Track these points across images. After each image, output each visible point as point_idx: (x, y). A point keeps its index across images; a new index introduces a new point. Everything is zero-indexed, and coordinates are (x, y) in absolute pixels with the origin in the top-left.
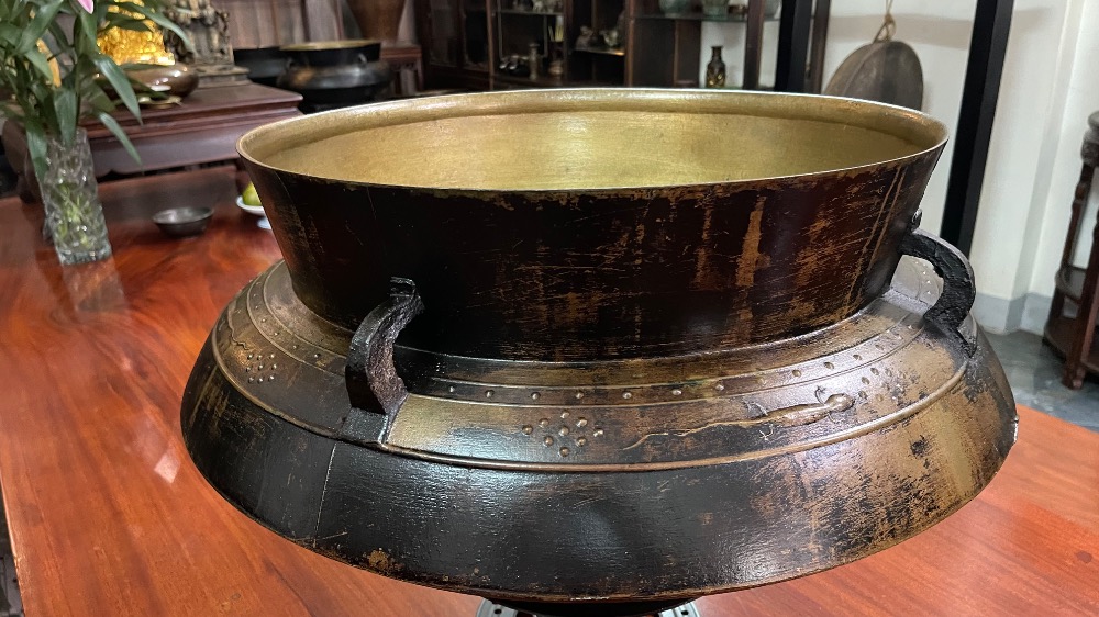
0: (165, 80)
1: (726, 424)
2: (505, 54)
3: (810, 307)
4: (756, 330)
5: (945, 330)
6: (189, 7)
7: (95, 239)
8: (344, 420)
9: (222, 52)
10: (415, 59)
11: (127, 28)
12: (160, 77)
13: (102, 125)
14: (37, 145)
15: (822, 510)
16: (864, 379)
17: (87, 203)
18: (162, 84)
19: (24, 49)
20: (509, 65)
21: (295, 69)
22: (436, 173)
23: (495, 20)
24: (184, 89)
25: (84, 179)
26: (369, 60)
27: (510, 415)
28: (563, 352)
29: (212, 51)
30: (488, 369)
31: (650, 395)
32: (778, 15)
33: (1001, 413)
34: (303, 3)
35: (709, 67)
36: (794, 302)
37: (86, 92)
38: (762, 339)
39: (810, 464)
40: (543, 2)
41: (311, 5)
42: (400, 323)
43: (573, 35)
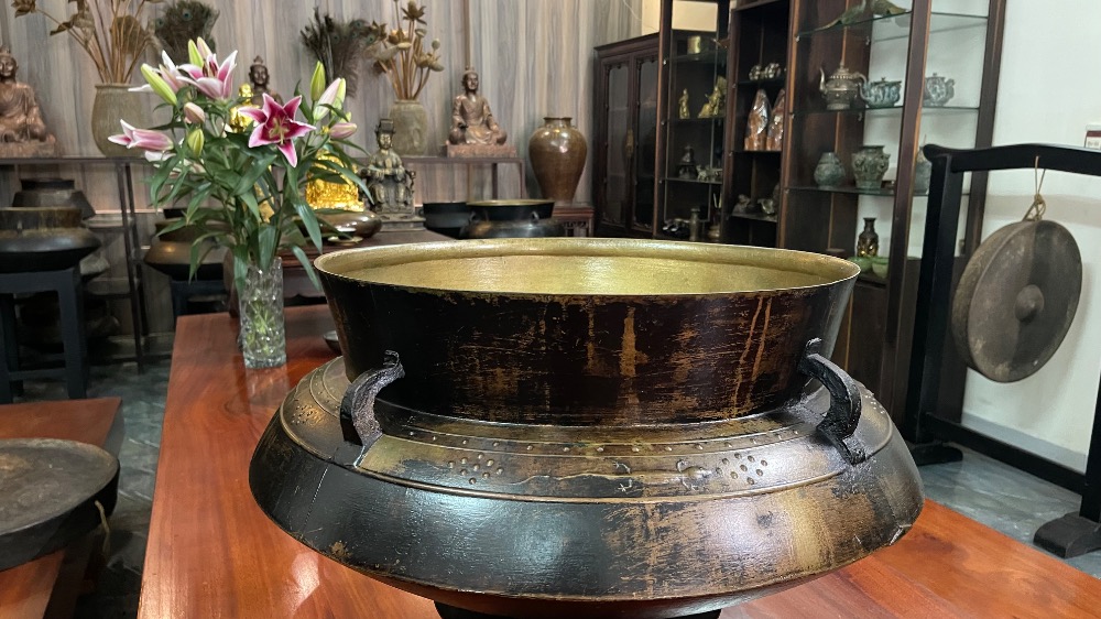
0: (355, 223)
1: (594, 475)
2: (667, 218)
3: (693, 401)
4: (644, 413)
5: (833, 439)
6: (385, 166)
7: (274, 348)
8: (338, 448)
9: (406, 203)
10: (588, 218)
11: (331, 181)
12: (350, 221)
13: (293, 257)
14: (240, 268)
15: (661, 551)
16: (724, 460)
17: (273, 318)
18: (352, 226)
19: (240, 191)
20: (670, 228)
21: (477, 222)
23: (662, 187)
24: (367, 232)
25: (274, 298)
26: (541, 217)
27: (442, 453)
29: (397, 202)
30: (441, 422)
31: (546, 449)
32: (927, 193)
33: (878, 515)
34: (495, 166)
35: (861, 237)
36: (676, 394)
37: (285, 228)
38: (650, 422)
39: (657, 515)
40: (707, 172)
41: (501, 166)
42: (383, 382)
43: (732, 202)
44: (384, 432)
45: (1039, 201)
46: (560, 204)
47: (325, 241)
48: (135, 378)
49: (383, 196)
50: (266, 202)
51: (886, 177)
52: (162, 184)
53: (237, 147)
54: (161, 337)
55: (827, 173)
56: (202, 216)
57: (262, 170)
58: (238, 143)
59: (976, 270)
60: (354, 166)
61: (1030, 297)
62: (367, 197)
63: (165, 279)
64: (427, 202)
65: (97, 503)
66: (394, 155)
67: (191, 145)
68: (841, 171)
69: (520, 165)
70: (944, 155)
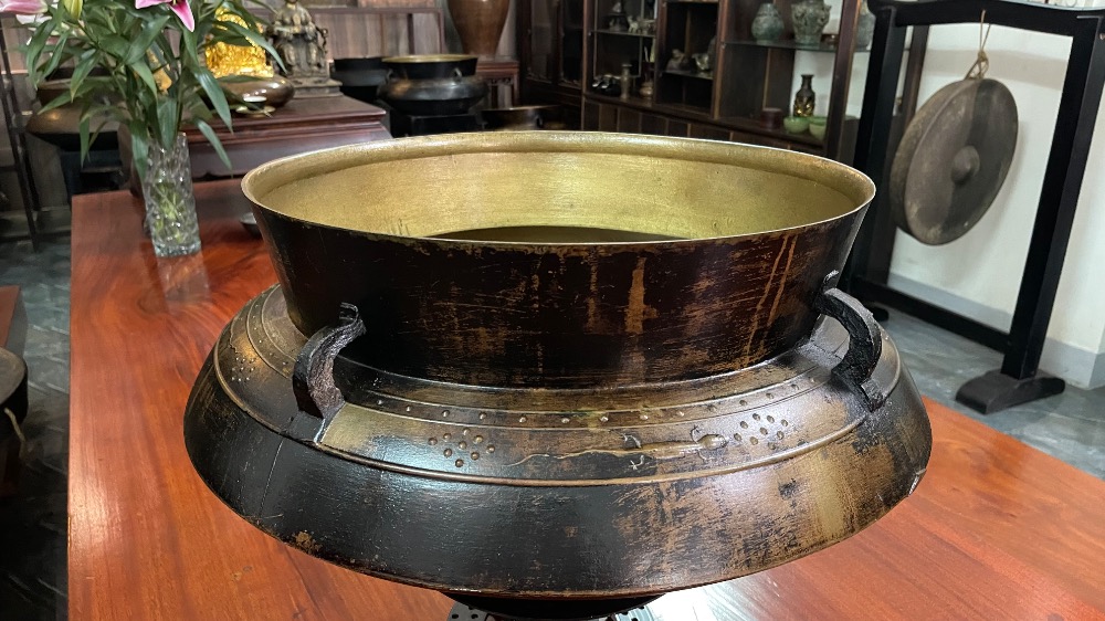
0: (264, 91)
1: (600, 451)
2: (597, 74)
3: (703, 355)
4: (650, 371)
5: (850, 385)
6: (292, 23)
7: (187, 234)
8: (292, 419)
9: (319, 65)
10: (512, 74)
11: (233, 44)
12: (259, 88)
13: (198, 131)
14: (139, 147)
15: (679, 535)
16: (742, 424)
17: (182, 202)
18: (259, 95)
19: (130, 61)
20: (600, 85)
21: (394, 80)
22: (448, 203)
23: (591, 39)
24: (279, 101)
25: (181, 180)
26: (464, 75)
27: (421, 428)
28: (477, 377)
29: (309, 64)
30: (415, 386)
31: (541, 421)
32: (869, 48)
33: (897, 466)
34: (410, 17)
35: (798, 95)
36: (686, 349)
37: (187, 100)
38: (656, 380)
39: (673, 495)
40: (639, 23)
41: (418, 18)
42: (342, 342)
43: (665, 57)
44: (346, 399)
45: (982, 58)
46: (483, 58)
47: (234, 114)
48: (32, 258)
49: (293, 58)
50: (162, 70)
51: (826, 30)
52: (39, 53)
53: (122, 7)
54: (54, 210)
55: (765, 26)
56: (90, 88)
57: (153, 35)
58: (123, 3)
59: (917, 133)
60: (259, 25)
61: (967, 160)
62: (274, 59)
63: (52, 150)
64: (339, 57)
65: (7, 411)
66: (301, 9)
67: (68, 6)
68: (780, 24)
69: (439, 15)
70: (889, 7)
